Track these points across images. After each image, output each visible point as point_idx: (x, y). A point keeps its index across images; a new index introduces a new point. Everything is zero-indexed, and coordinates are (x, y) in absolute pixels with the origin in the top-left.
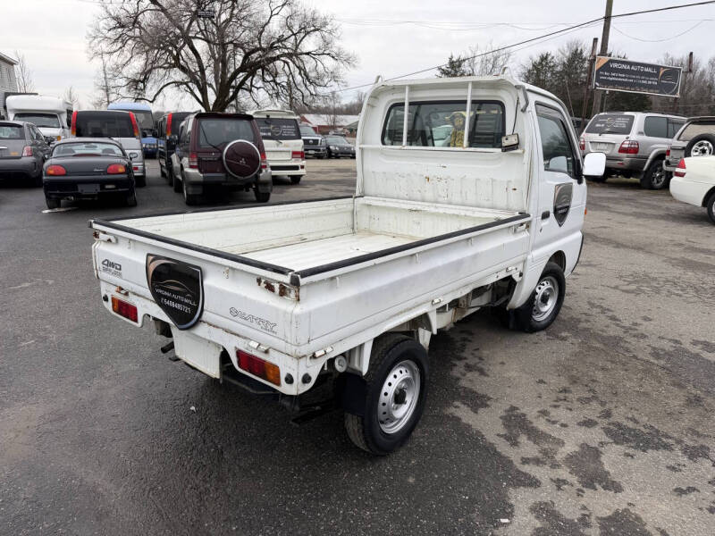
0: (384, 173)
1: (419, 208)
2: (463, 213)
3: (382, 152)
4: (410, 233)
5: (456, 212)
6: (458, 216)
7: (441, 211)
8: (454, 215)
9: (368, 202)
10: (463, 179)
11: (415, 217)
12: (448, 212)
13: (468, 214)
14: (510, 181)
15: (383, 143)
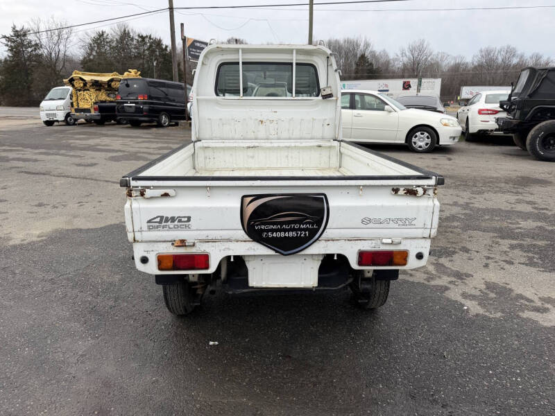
0: (221, 119)
1: (257, 145)
2: (293, 145)
3: (217, 103)
4: (246, 166)
5: (288, 145)
6: (289, 147)
7: (276, 145)
8: (286, 147)
9: (205, 145)
10: (291, 120)
11: (250, 152)
12: (281, 145)
13: (297, 144)
14: (325, 119)
15: (217, 95)
